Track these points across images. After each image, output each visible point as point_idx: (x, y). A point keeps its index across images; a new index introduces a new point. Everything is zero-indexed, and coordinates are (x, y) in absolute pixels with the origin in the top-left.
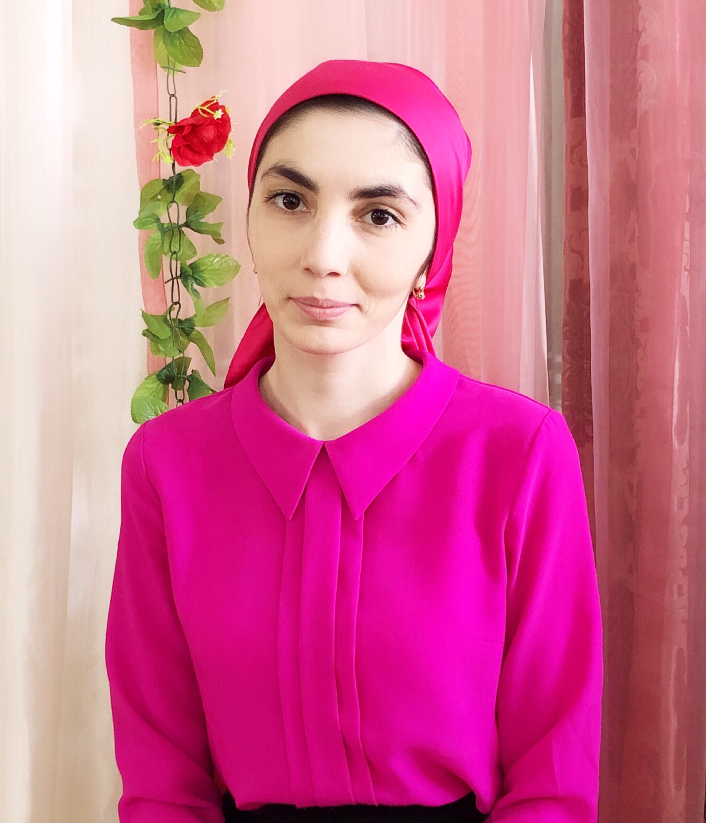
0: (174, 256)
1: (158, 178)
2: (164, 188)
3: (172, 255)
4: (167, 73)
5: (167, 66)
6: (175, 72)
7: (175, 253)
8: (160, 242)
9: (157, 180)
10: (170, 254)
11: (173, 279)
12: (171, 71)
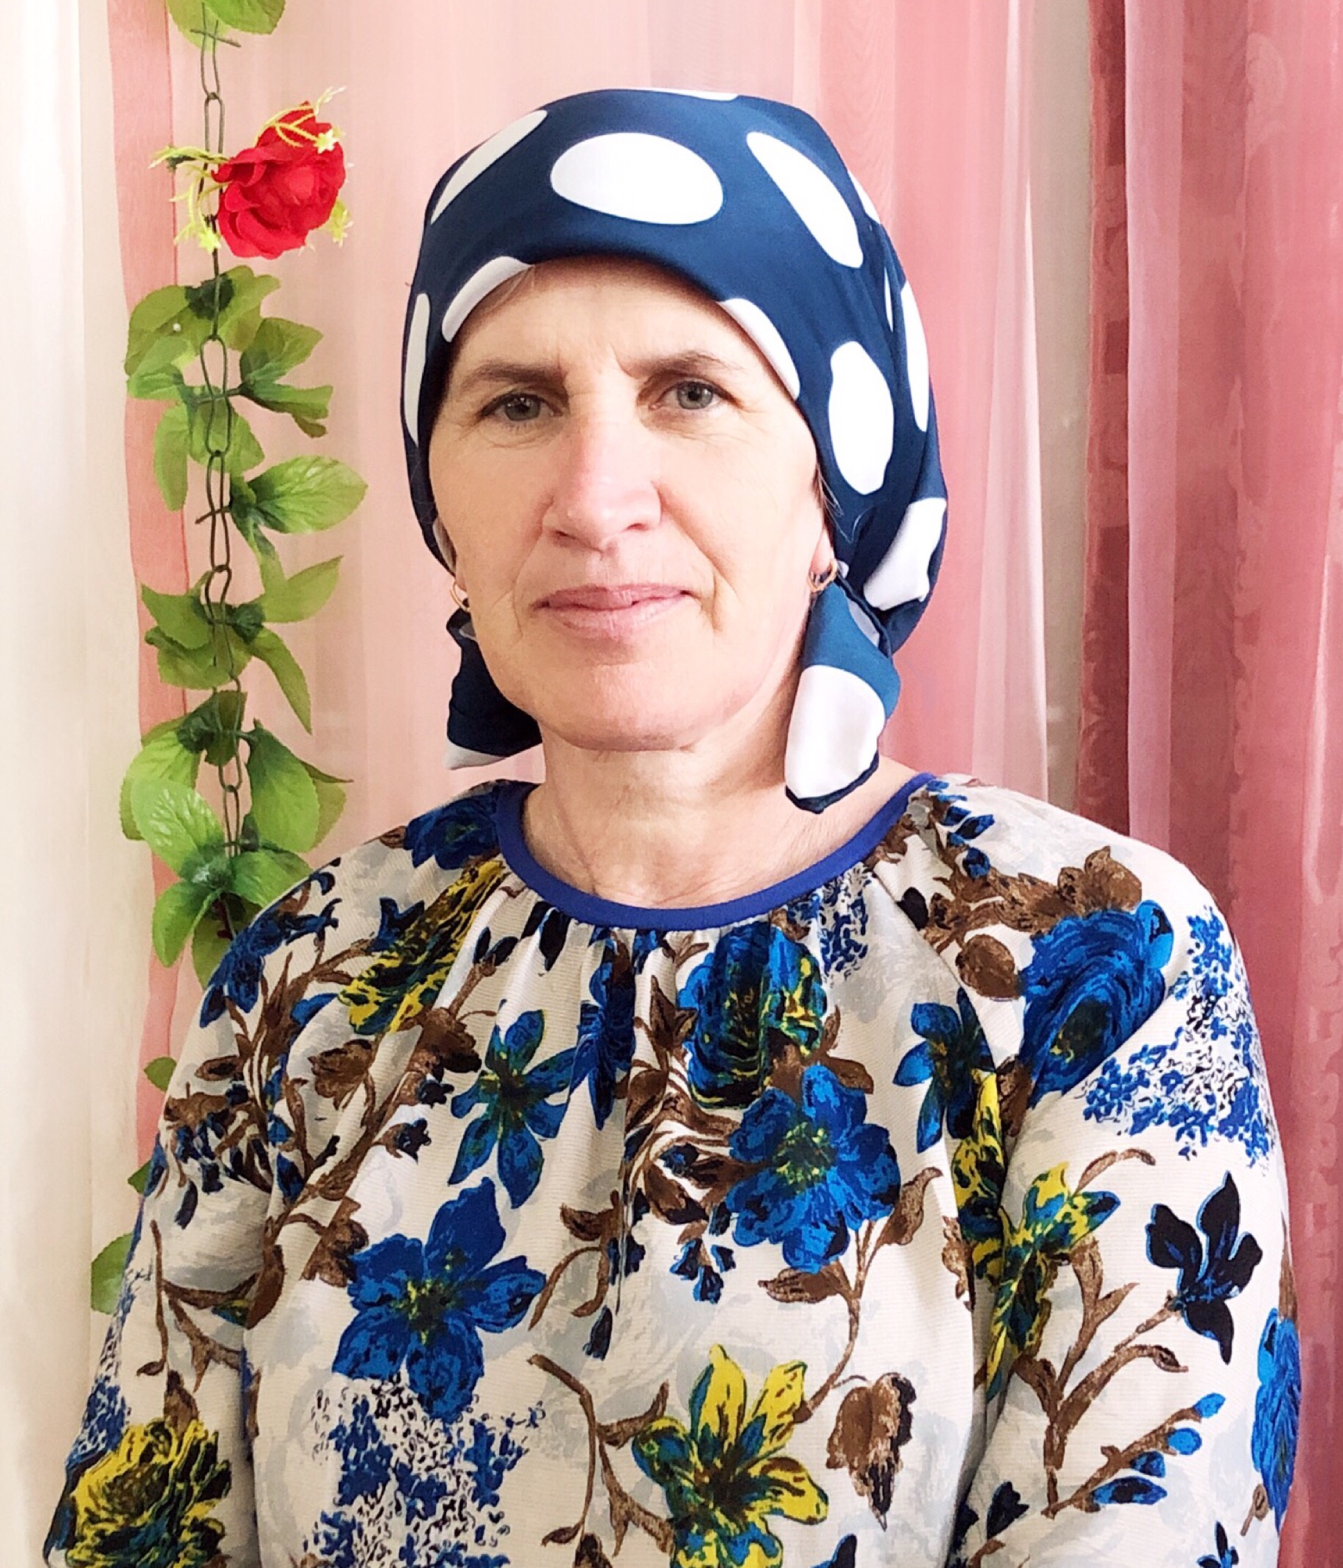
0: (217, 460)
1: (171, 284)
2: (190, 306)
3: (211, 459)
4: (199, 45)
5: (200, 28)
7: (218, 453)
8: (186, 427)
9: (170, 287)
10: (208, 456)
11: (213, 513)
12: (210, 41)
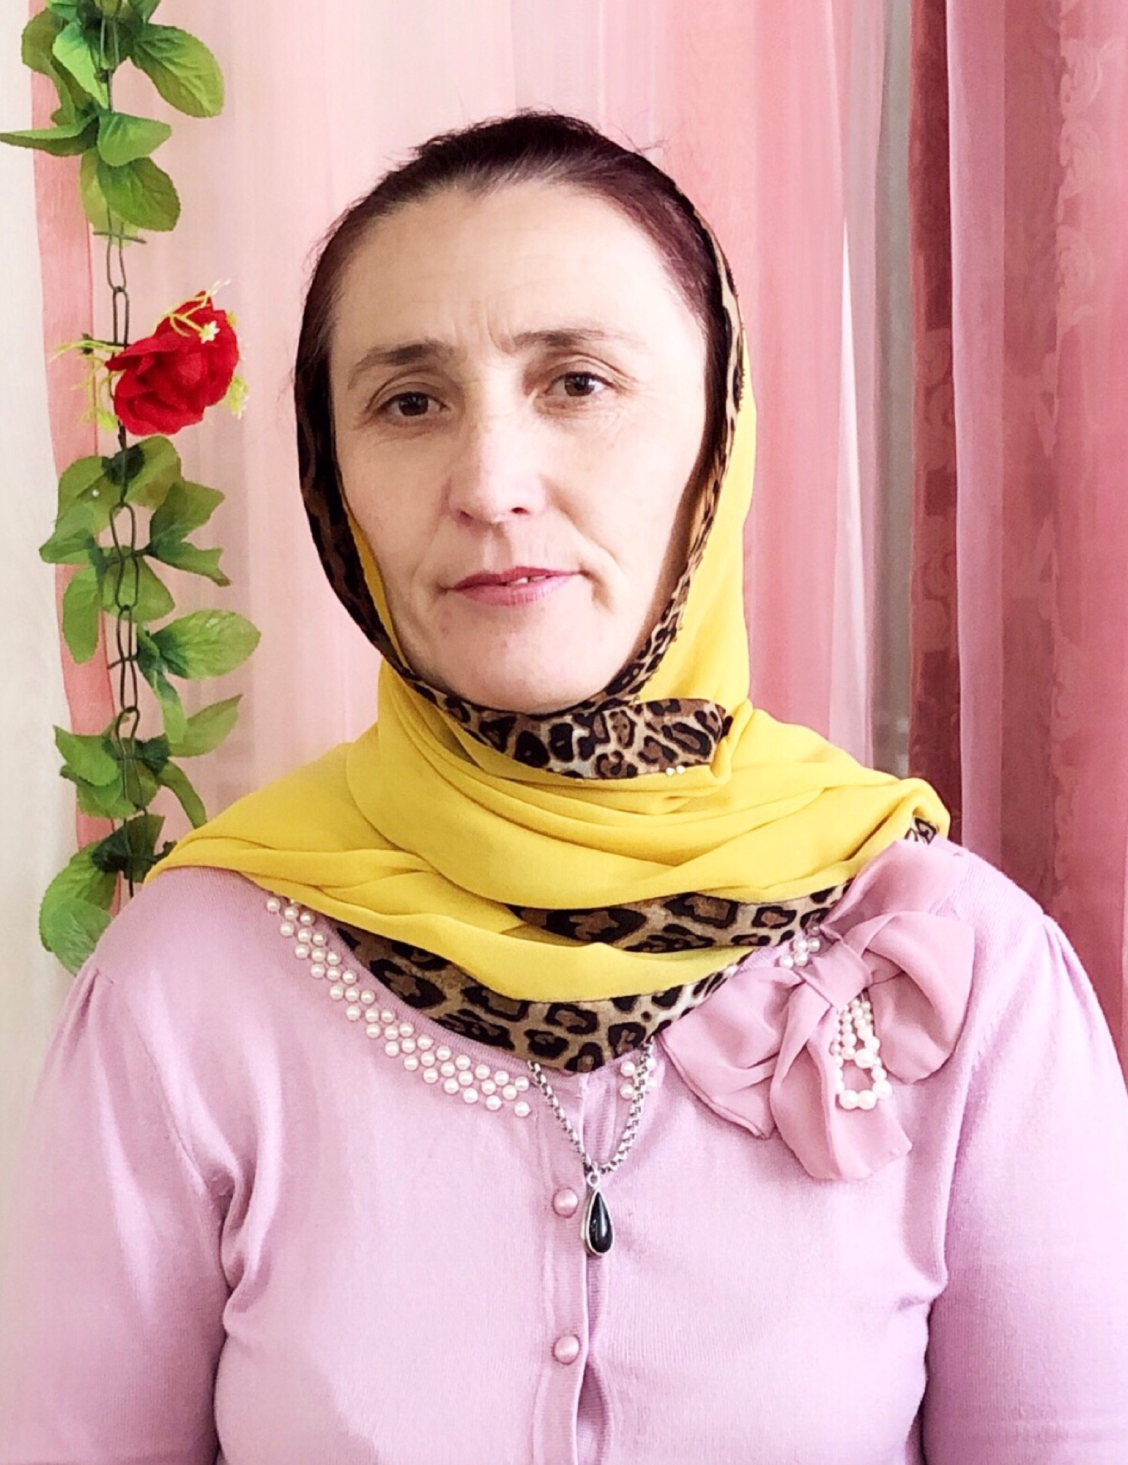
0: (126, 613)
1: (92, 453)
2: (105, 475)
3: (120, 614)
4: (106, 243)
5: (107, 230)
6: (125, 242)
7: (127, 608)
8: (96, 586)
9: (90, 457)
10: (117, 610)
11: (123, 660)
12: (116, 240)
